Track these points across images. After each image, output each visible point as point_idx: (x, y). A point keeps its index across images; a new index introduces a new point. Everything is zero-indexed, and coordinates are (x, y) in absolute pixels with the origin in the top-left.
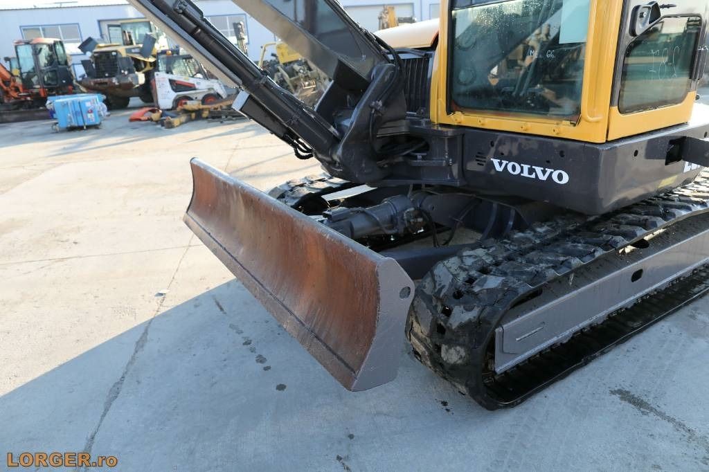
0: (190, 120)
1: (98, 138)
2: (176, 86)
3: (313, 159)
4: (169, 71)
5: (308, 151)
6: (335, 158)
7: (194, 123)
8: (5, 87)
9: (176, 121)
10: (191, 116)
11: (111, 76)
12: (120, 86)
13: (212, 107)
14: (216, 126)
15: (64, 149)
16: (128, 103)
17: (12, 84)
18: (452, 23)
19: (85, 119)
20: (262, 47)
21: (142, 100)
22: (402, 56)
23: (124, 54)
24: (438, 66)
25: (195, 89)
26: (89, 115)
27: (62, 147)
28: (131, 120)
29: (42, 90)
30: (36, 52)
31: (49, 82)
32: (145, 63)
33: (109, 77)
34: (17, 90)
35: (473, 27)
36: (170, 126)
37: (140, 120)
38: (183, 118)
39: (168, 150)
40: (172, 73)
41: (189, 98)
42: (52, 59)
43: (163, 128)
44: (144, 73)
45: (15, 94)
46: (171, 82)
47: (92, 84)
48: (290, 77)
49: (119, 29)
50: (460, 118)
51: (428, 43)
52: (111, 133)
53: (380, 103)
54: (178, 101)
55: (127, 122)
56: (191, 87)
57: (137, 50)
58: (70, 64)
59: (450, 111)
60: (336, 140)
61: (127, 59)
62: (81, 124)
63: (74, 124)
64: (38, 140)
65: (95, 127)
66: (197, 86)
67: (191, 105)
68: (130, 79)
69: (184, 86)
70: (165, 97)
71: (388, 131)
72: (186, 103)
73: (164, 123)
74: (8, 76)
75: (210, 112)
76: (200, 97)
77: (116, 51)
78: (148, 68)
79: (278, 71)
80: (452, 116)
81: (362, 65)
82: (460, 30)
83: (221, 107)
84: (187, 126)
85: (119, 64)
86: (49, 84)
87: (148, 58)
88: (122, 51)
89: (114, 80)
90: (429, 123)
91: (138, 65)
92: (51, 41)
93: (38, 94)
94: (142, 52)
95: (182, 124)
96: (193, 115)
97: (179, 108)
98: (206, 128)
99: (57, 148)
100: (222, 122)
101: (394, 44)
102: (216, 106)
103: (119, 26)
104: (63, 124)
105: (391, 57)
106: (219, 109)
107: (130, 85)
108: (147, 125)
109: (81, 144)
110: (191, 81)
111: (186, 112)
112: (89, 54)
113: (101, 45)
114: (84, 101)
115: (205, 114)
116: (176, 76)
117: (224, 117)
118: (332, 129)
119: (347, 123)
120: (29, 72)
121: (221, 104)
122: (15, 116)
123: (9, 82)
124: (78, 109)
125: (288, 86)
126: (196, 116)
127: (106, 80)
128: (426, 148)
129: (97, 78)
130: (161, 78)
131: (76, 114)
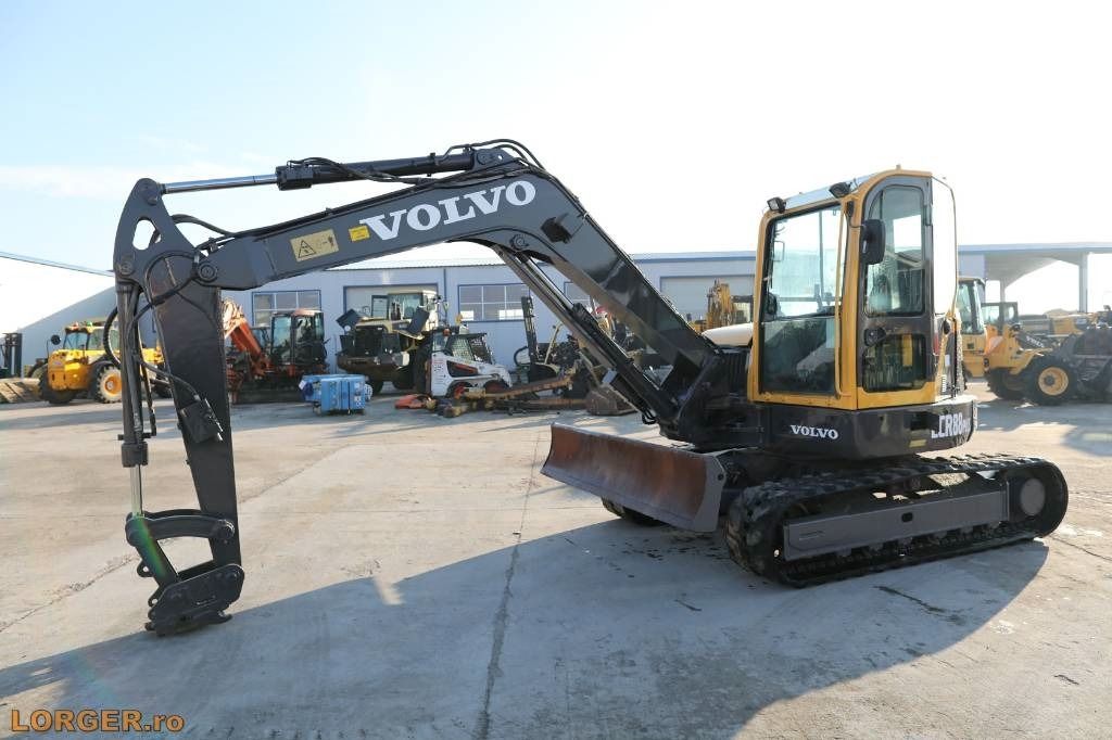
0: (470, 410)
1: (370, 423)
2: (454, 369)
3: (656, 425)
4: (448, 352)
5: (653, 418)
6: (674, 422)
7: (477, 414)
8: (253, 364)
9: (457, 410)
10: (471, 405)
11: (373, 354)
12: (379, 367)
13: (497, 396)
14: (505, 418)
15: (338, 432)
16: (381, 387)
17: (261, 360)
18: (762, 331)
19: (351, 403)
20: (554, 327)
21: (396, 386)
22: (725, 351)
23: (390, 330)
24: (752, 360)
25: (476, 374)
26: (356, 398)
27: (336, 430)
28: (398, 407)
29: (291, 368)
30: (295, 325)
31: (300, 359)
32: (411, 340)
33: (369, 355)
34: (264, 366)
35: (779, 335)
36: (450, 415)
37: (408, 407)
38: (464, 407)
39: (459, 439)
40: (452, 355)
41: (468, 385)
42: (309, 332)
43: (441, 417)
44: (409, 352)
45: (261, 372)
46: (450, 364)
47: (349, 362)
48: (594, 365)
49: (385, 301)
50: (769, 397)
51: (746, 342)
52: (381, 419)
53: (708, 384)
54: (453, 388)
55: (393, 410)
56: (472, 372)
57: (404, 326)
58: (325, 340)
59: (761, 391)
60: (675, 409)
61: (394, 334)
62: (346, 407)
63: (338, 407)
64: (303, 423)
65: (359, 412)
66: (479, 371)
67: (473, 392)
68: (393, 359)
69: (465, 370)
70: (441, 382)
71: (715, 405)
72: (467, 390)
73: (441, 411)
74: (258, 350)
75: (495, 402)
76: (482, 383)
77: (383, 327)
78: (413, 347)
79: (579, 357)
80: (763, 395)
81: (696, 357)
82: (768, 337)
83: (509, 397)
84: (470, 416)
85: (384, 341)
86: (301, 361)
87: (417, 335)
88: (389, 325)
89: (376, 360)
90: (746, 400)
91: (402, 343)
92: (311, 312)
93: (286, 372)
94: (409, 328)
95: (462, 414)
96: (475, 404)
97: (458, 395)
98: (494, 419)
99: (330, 431)
100: (510, 415)
101: (717, 342)
102: (503, 395)
103: (384, 297)
104: (326, 407)
105: (717, 351)
106: (506, 400)
107: (393, 366)
108: (419, 413)
109: (354, 429)
110: (473, 364)
111: (466, 400)
112: (348, 328)
113: (365, 318)
114: (353, 382)
115: (489, 404)
116: (456, 359)
117: (511, 409)
118: (673, 401)
119: (683, 398)
120: (281, 347)
121: (510, 394)
122: (257, 397)
123: (258, 357)
124: (346, 390)
125: (591, 376)
126: (478, 407)
127: (365, 359)
128: (743, 420)
129: (357, 356)
130: (439, 360)
131: (342, 396)
